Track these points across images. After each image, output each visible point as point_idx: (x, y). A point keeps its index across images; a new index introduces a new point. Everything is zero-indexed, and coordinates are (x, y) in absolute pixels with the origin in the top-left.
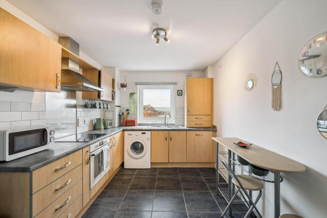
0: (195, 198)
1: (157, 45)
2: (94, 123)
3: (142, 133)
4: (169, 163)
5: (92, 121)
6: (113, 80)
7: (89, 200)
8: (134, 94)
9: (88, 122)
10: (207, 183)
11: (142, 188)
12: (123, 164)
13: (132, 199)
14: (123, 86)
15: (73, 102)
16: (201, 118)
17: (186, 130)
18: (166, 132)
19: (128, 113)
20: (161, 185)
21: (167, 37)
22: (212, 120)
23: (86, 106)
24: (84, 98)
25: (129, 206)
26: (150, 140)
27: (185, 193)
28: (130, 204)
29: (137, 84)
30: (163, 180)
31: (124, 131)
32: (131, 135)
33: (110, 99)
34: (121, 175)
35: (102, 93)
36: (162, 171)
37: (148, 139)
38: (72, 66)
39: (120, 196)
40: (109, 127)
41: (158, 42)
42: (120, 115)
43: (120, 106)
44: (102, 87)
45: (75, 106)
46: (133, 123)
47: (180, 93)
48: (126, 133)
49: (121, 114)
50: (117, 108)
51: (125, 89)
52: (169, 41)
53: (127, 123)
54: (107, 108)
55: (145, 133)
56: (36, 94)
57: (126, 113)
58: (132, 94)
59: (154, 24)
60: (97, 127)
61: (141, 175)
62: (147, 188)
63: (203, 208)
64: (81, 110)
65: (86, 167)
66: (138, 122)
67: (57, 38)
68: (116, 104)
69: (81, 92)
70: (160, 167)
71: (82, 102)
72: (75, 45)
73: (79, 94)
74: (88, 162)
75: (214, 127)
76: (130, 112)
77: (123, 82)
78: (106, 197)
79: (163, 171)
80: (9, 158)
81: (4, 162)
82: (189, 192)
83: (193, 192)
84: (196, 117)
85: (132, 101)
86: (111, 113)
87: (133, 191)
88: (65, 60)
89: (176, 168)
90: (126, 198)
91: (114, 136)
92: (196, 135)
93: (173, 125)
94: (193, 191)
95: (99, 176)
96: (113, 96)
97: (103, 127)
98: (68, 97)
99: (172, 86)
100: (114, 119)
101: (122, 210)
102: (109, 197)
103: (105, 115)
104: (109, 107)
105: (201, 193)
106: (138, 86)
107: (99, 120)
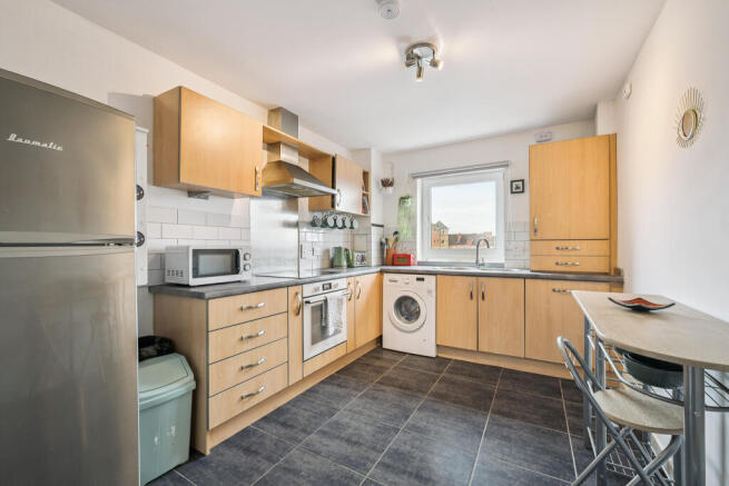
0: (513, 436)
1: (419, 80)
2: (331, 256)
3: (418, 279)
4: (478, 352)
5: (328, 251)
6: (366, 175)
7: (300, 378)
8: (408, 198)
9: (319, 251)
10: (569, 414)
11: (401, 387)
12: (380, 339)
13: (375, 398)
14: (386, 183)
15: (293, 218)
16: (574, 249)
17: (525, 277)
18: (474, 279)
19: (397, 240)
20: (444, 391)
21: (437, 58)
22: (612, 254)
23: (313, 224)
24: (312, 209)
25: (364, 408)
26: (434, 294)
27: (492, 419)
28: (368, 406)
29: (415, 177)
30: (454, 383)
31: (382, 272)
32: (395, 281)
33: (359, 211)
34: (373, 357)
35: (337, 198)
36: (459, 366)
37: (429, 292)
38: (286, 156)
39: (355, 389)
40: (356, 263)
41: (419, 76)
42: (382, 244)
43: (382, 226)
44: (337, 186)
45: (296, 225)
46: (406, 259)
47: (517, 187)
48: (387, 277)
49: (384, 241)
50: (373, 228)
51: (390, 189)
52: (441, 66)
53: (394, 259)
54: (352, 228)
55: (423, 279)
56: (238, 202)
57: (392, 238)
58: (403, 199)
59: (400, 39)
60: (336, 263)
61: (411, 365)
62: (410, 389)
63: (527, 461)
64: (305, 230)
65: (295, 321)
66: (419, 259)
67: (266, 113)
68: (373, 221)
69: (307, 199)
70: (460, 358)
71: (308, 217)
72: (291, 119)
73: (304, 202)
74: (299, 311)
75: (618, 272)
76: (401, 237)
77: (387, 176)
78: (333, 384)
79: (462, 367)
80: (193, 282)
81: (188, 286)
82: (504, 421)
83: (515, 423)
84: (558, 244)
85: (402, 213)
86: (364, 238)
87: (383, 387)
88: (273, 145)
89: (498, 369)
90: (365, 395)
91: (358, 278)
92: (554, 290)
93: (502, 266)
94: (517, 421)
95: (321, 343)
96: (364, 204)
97: (345, 263)
98: (285, 209)
99: (499, 173)
100: (369, 250)
101: (350, 410)
102: (339, 385)
103: (353, 242)
104: (356, 225)
105: (538, 430)
106: (419, 181)
107: (338, 250)
